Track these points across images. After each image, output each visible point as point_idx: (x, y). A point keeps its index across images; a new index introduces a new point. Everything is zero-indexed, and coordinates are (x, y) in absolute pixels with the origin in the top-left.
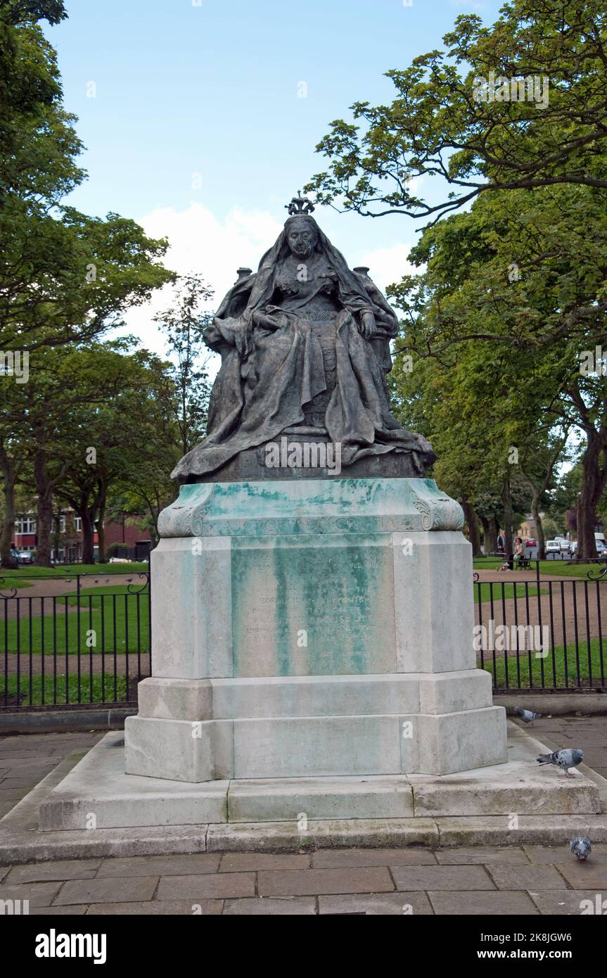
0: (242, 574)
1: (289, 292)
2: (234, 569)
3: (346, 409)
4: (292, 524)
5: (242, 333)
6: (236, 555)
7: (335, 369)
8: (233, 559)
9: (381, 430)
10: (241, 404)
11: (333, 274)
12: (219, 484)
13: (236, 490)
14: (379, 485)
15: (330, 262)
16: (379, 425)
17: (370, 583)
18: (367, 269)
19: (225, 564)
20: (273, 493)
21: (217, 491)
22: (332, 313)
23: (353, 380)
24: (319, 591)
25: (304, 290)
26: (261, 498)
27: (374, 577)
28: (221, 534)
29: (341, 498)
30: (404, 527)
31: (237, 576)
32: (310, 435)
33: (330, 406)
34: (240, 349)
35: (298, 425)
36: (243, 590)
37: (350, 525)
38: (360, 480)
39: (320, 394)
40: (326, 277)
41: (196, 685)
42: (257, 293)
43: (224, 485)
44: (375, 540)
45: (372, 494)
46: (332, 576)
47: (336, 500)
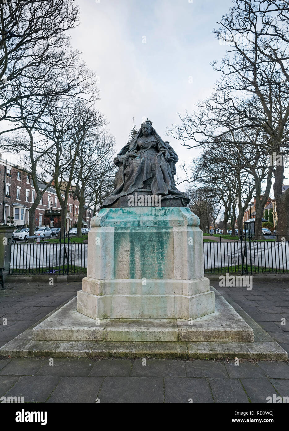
0: (119, 241)
1: (142, 147)
2: (115, 239)
3: (158, 183)
4: (137, 223)
5: (125, 159)
6: (116, 234)
7: (155, 170)
9: (170, 190)
10: (124, 182)
11: (156, 141)
12: (112, 208)
13: (118, 210)
14: (169, 209)
15: (155, 137)
16: (170, 188)
17: (165, 246)
19: (112, 237)
20: (131, 212)
21: (111, 211)
22: (155, 153)
23: (161, 173)
24: (146, 248)
26: (126, 214)
27: (166, 243)
28: (111, 226)
29: (155, 214)
30: (178, 225)
31: (117, 242)
32: (145, 192)
34: (124, 164)
36: (118, 247)
37: (158, 223)
41: (99, 282)
43: (113, 209)
44: (167, 229)
45: (166, 213)
46: (151, 242)
47: (153, 214)
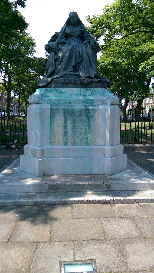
0: (54, 115)
1: (70, 35)
2: (51, 114)
4: (69, 101)
5: (56, 46)
6: (52, 110)
8: (51, 111)
9: (95, 74)
10: (55, 67)
11: (82, 30)
12: (47, 88)
13: (52, 90)
14: (95, 90)
15: (82, 27)
16: (95, 72)
17: (91, 119)
19: (48, 112)
20: (63, 92)
21: (46, 91)
24: (76, 121)
25: (74, 34)
26: (59, 93)
27: (93, 118)
28: (47, 103)
29: (84, 94)
30: (102, 103)
31: (52, 116)
32: (75, 75)
33: (81, 67)
34: (55, 50)
35: (71, 72)
36: (54, 120)
37: (86, 102)
38: (89, 89)
39: (78, 63)
40: (80, 30)
41: (39, 148)
42: (60, 35)
43: (49, 89)
44: (93, 107)
45: (93, 93)
46: (80, 117)
47: (82, 94)
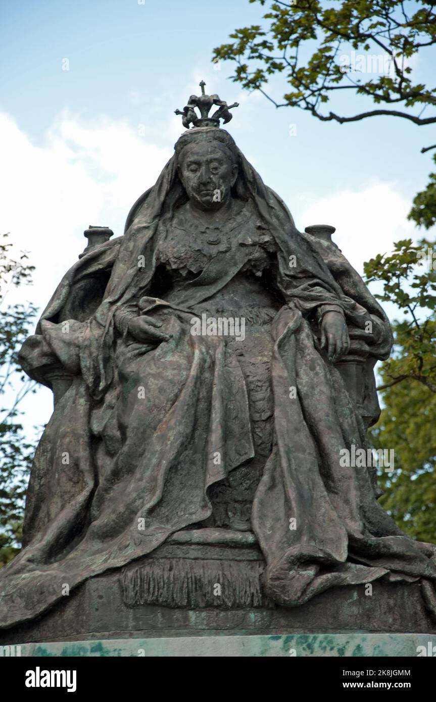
1: (184, 273)
3: (292, 495)
5: (93, 349)
7: (271, 418)
9: (358, 536)
10: (91, 484)
11: (267, 238)
15: (261, 217)
16: (356, 527)
18: (332, 230)
22: (266, 313)
23: (304, 438)
25: (211, 269)
32: (224, 545)
33: (261, 488)
34: (90, 380)
35: (199, 525)
38: (321, 636)
39: (243, 465)
40: (254, 245)
42: (121, 275)
